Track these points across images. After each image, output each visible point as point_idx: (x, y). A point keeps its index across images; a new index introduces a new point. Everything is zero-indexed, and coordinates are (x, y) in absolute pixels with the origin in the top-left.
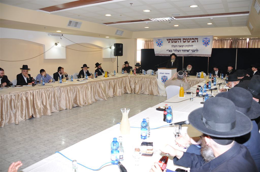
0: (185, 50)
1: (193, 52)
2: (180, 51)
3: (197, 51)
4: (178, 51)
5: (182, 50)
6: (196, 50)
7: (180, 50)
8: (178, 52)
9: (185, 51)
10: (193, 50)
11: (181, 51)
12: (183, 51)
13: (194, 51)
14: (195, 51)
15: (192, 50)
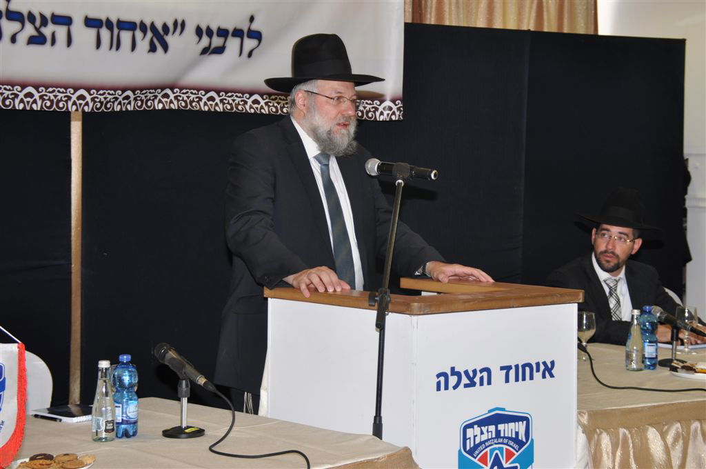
0: (131, 26)
1: (205, 51)
2: (61, 31)
3: (249, 43)
4: (30, 30)
5: (90, 22)
6: (238, 33)
7: (66, 21)
8: (38, 40)
9: (126, 36)
10: (210, 33)
11: (78, 27)
12: (105, 33)
13: (217, 41)
14: (233, 44)
15: (199, 32)
